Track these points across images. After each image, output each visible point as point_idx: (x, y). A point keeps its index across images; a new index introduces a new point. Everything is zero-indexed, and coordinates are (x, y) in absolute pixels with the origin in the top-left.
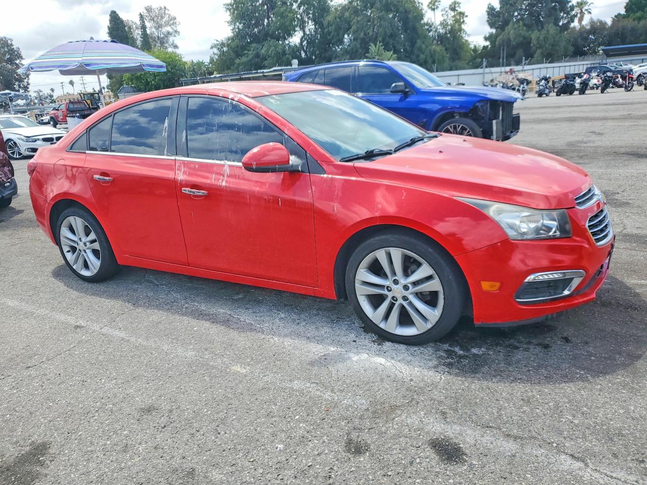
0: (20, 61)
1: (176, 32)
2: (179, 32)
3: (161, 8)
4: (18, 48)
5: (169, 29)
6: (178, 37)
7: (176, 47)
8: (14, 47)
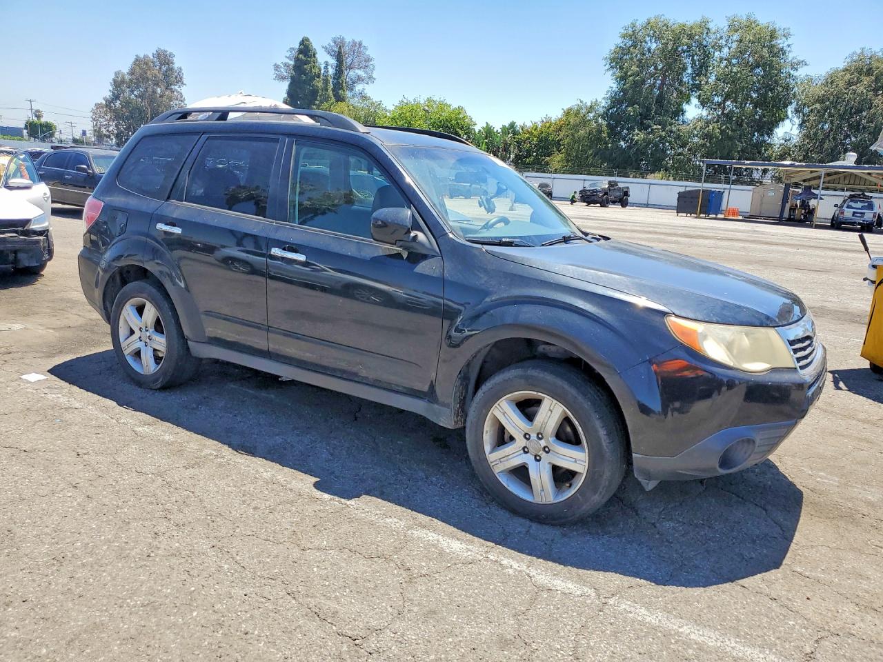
0: (180, 87)
1: (371, 78)
2: (375, 79)
3: (356, 43)
4: (180, 68)
5: (361, 73)
6: (371, 85)
7: (364, 98)
8: (176, 66)
